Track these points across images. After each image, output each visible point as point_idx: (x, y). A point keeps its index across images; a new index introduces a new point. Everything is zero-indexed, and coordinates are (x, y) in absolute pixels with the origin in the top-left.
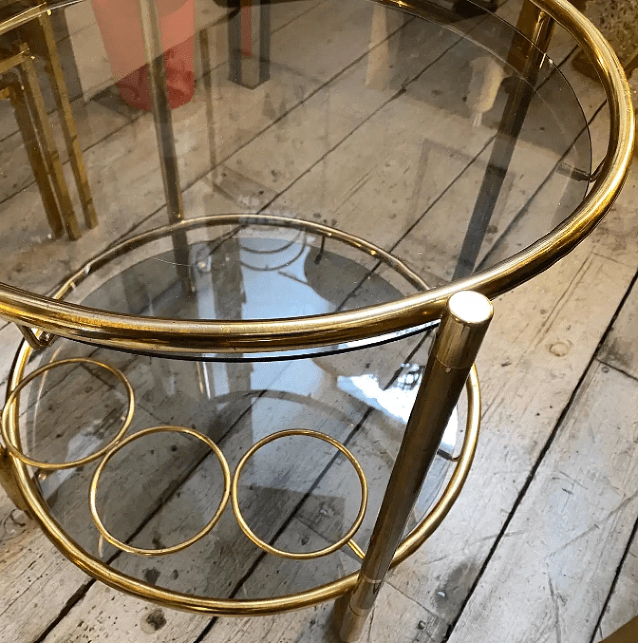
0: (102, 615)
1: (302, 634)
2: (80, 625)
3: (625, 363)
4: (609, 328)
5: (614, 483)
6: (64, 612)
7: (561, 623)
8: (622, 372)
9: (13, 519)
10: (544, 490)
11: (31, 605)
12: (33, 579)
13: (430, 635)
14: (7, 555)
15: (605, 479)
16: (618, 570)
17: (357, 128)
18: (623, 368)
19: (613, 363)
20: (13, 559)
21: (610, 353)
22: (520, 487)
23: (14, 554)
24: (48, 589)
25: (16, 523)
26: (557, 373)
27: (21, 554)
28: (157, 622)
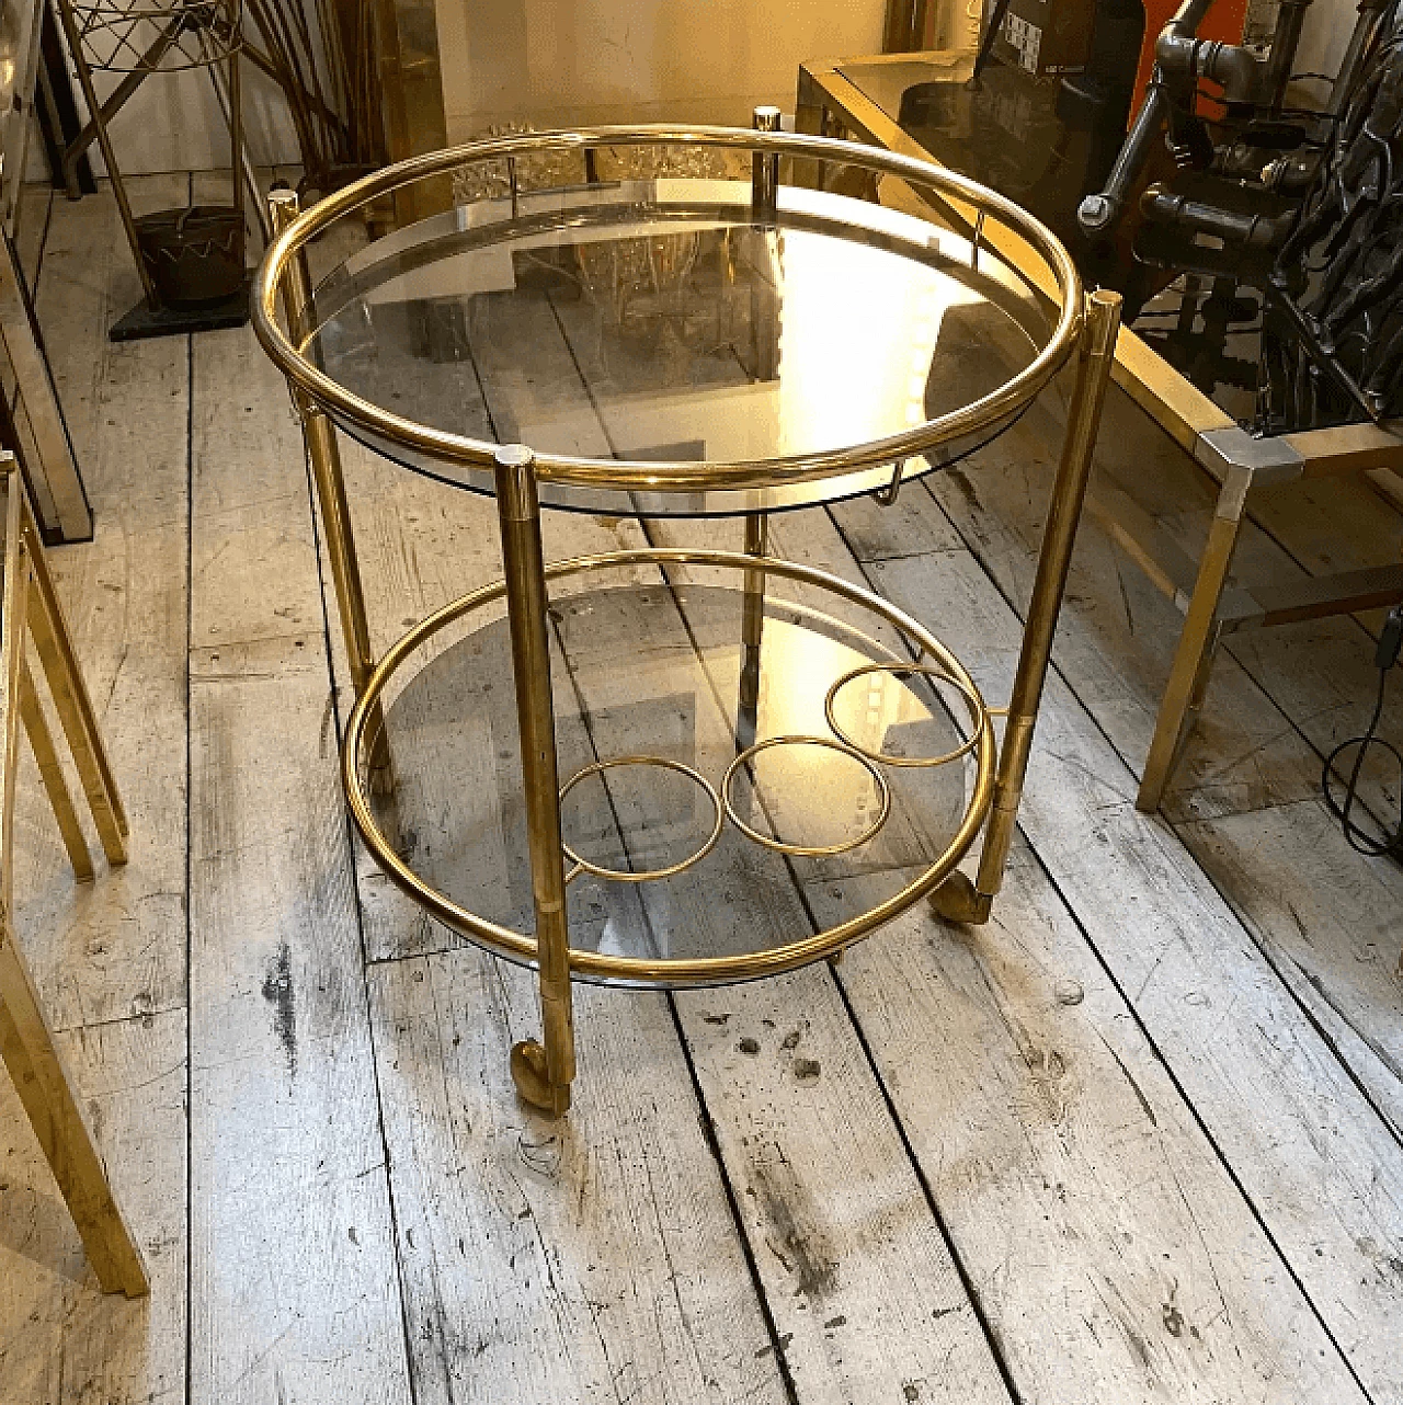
0: (753, 1116)
1: (935, 958)
2: (746, 1144)
3: (888, 549)
4: (840, 530)
5: (998, 646)
6: (716, 1152)
7: (1093, 773)
8: (893, 558)
9: (531, 1146)
11: (674, 1180)
12: (641, 1163)
13: (1023, 866)
14: (579, 1175)
15: (989, 649)
16: (1082, 704)
18: (891, 554)
19: (879, 555)
20: (592, 1171)
21: (867, 549)
23: (585, 1169)
24: (670, 1153)
25: (540, 1146)
27: (592, 1160)
28: (810, 1070)
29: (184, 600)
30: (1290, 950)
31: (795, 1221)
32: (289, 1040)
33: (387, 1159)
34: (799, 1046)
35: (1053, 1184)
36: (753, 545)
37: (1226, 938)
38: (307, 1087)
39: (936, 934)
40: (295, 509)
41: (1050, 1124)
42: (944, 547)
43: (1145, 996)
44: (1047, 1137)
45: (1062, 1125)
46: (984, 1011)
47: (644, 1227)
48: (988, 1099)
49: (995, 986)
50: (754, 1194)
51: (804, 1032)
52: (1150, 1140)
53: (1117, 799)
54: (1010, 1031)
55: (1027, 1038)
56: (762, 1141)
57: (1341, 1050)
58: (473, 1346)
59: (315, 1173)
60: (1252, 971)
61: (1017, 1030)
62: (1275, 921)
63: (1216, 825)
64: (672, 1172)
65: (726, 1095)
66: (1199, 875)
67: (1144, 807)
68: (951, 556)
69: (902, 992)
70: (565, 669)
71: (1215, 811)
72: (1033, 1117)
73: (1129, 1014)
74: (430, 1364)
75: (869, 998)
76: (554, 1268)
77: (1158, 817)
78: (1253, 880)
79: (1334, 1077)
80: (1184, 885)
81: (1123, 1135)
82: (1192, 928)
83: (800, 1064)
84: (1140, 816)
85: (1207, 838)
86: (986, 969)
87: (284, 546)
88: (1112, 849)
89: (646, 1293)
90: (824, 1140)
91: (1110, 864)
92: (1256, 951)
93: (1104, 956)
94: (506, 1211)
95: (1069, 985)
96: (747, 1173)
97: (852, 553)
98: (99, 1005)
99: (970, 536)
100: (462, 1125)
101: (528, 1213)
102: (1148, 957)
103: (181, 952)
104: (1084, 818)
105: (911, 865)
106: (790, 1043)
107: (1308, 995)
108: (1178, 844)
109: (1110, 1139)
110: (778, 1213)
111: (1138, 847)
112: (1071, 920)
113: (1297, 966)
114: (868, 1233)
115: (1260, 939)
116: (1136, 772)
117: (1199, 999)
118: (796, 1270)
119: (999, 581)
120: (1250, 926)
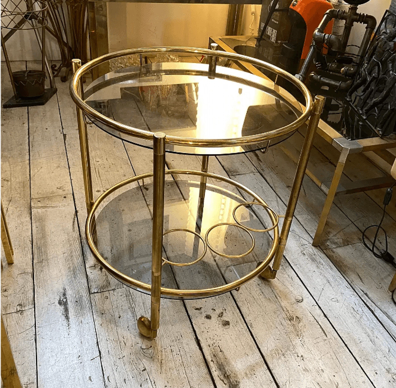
0: (211, 338)
1: (260, 289)
2: (210, 346)
3: (237, 172)
4: (223, 167)
5: (269, 199)
6: (201, 349)
7: (300, 235)
8: (239, 175)
9: (145, 349)
11: (189, 358)
12: (179, 353)
14: (160, 357)
17: (67, 156)
19: (234, 174)
20: (164, 356)
21: (231, 172)
23: (162, 355)
24: (187, 350)
25: (147, 349)
27: (163, 353)
28: (227, 323)
29: (29, 184)
30: (358, 285)
31: (226, 369)
32: (67, 318)
33: (100, 354)
34: (223, 316)
35: (300, 356)
36: (204, 169)
37: (341, 282)
38: (73, 332)
39: (260, 282)
40: (62, 158)
41: (298, 338)
42: (252, 172)
43: (320, 299)
44: (297, 341)
45: (301, 338)
46: (276, 305)
47: (181, 373)
48: (279, 331)
49: (278, 298)
50: (213, 361)
51: (224, 312)
52: (326, 341)
53: (307, 243)
54: (284, 310)
55: (289, 312)
56: (214, 345)
57: (376, 314)
59: (77, 359)
60: (349, 292)
62: (353, 277)
63: (334, 250)
64: (188, 356)
65: (203, 332)
66: (331, 264)
67: (314, 245)
68: (254, 174)
69: (252, 299)
70: (146, 205)
71: (334, 246)
72: (292, 336)
73: (316, 305)
75: (243, 301)
76: (154, 387)
77: (318, 248)
78: (346, 266)
79: (375, 322)
80: (328, 267)
81: (318, 340)
82: (331, 279)
83: (224, 322)
84: (313, 248)
85: (332, 254)
86: (275, 293)
87: (59, 169)
88: (307, 257)
90: (233, 344)
91: (307, 261)
92: (349, 286)
93: (308, 288)
94: (138, 369)
95: (299, 296)
96: (211, 355)
97: (227, 173)
98: (6, 308)
99: (259, 169)
100: (123, 344)
101: (145, 369)
102: (320, 288)
103: (32, 291)
104: (298, 248)
105: (251, 262)
106: (220, 315)
107: (365, 298)
108: (325, 256)
109: (315, 341)
110: (221, 367)
111: (314, 256)
112: (298, 278)
113: (362, 290)
114: (248, 372)
115: (350, 282)
116: (311, 235)
117: (335, 300)
118: (228, 385)
119: (268, 181)
120: (347, 279)
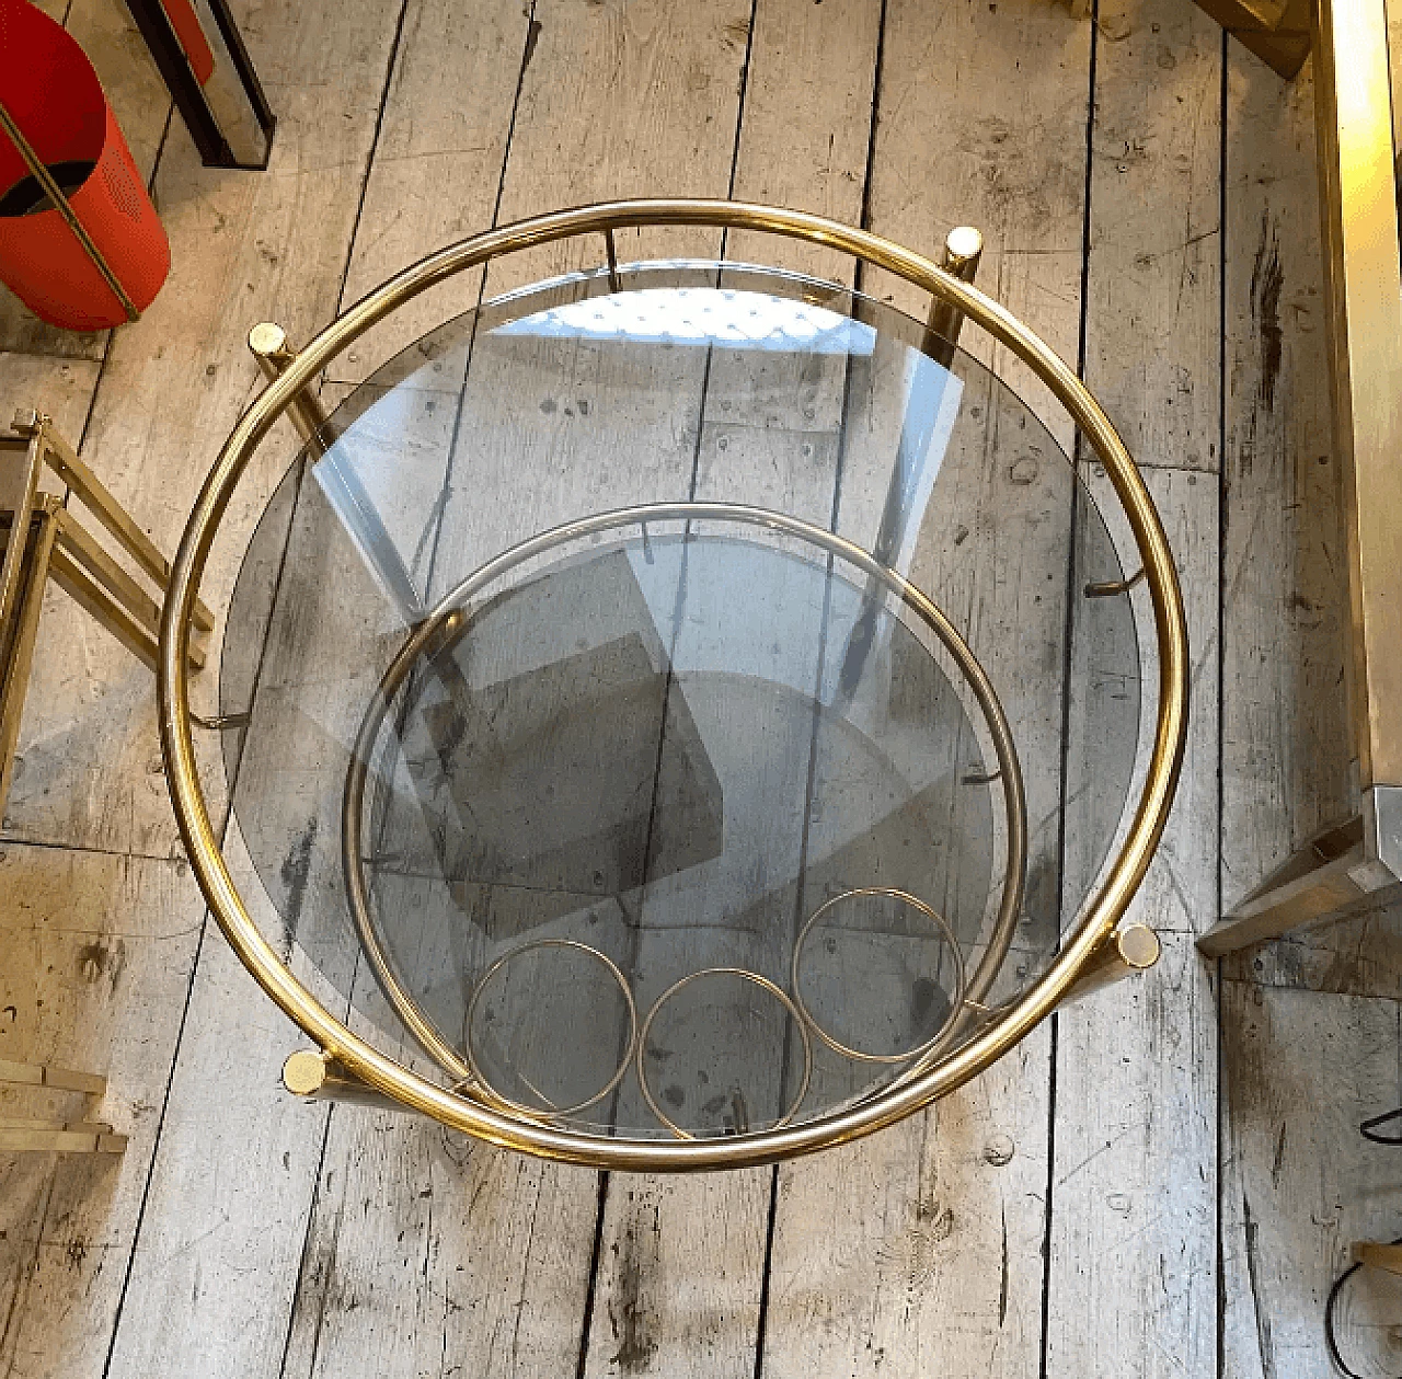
2: (631, 1198)
6: (603, 1195)
7: (1178, 878)
10: (1089, 711)
12: (537, 1181)
14: (481, 1174)
16: (1219, 774)
20: (493, 1174)
22: (1058, 724)
23: (489, 1167)
24: (563, 1182)
26: (1037, 515)
27: (497, 1163)
30: (1251, 1180)
31: (642, 1290)
32: (290, 933)
34: (720, 1112)
35: (876, 1347)
37: (1194, 1144)
41: (907, 1285)
42: (1191, 466)
43: (1071, 1180)
44: (898, 1297)
45: (915, 1291)
46: (907, 1139)
47: (515, 1249)
48: (864, 1237)
49: (933, 1117)
50: (617, 1252)
51: (731, 1099)
52: (987, 1337)
53: (1183, 924)
54: (921, 1172)
55: (932, 1187)
56: (646, 1201)
57: (1228, 1317)
58: (347, 1302)
59: (275, 1084)
60: (1199, 1194)
61: (927, 1171)
62: (1255, 1139)
63: (1269, 995)
64: (558, 1203)
66: (1212, 1055)
67: (1204, 948)
68: (1192, 481)
71: (1280, 979)
72: (894, 1271)
73: (1044, 1197)
74: (309, 1303)
76: (432, 1256)
77: (1212, 965)
78: (1262, 1084)
79: (1202, 1342)
80: (1188, 1062)
81: (965, 1322)
82: (1164, 1118)
84: (1193, 955)
85: (1248, 1010)
89: (494, 1308)
90: (699, 1222)
91: (1127, 1009)
92: (1214, 1170)
93: (1057, 1121)
94: (412, 1185)
95: (1004, 1140)
96: (619, 1228)
98: (145, 836)
99: (1233, 452)
101: (427, 1194)
102: (1101, 1136)
103: (225, 797)
105: (922, 937)
106: (713, 1105)
107: (1235, 1241)
108: (1213, 1006)
109: (952, 1322)
110: (629, 1279)
111: (1168, 995)
112: (1048, 1063)
113: (1246, 1204)
114: (694, 1330)
115: (1226, 1157)
116: (1225, 893)
117: (1124, 1203)
118: (622, 1338)
119: (1228, 543)
120: (1226, 1137)
